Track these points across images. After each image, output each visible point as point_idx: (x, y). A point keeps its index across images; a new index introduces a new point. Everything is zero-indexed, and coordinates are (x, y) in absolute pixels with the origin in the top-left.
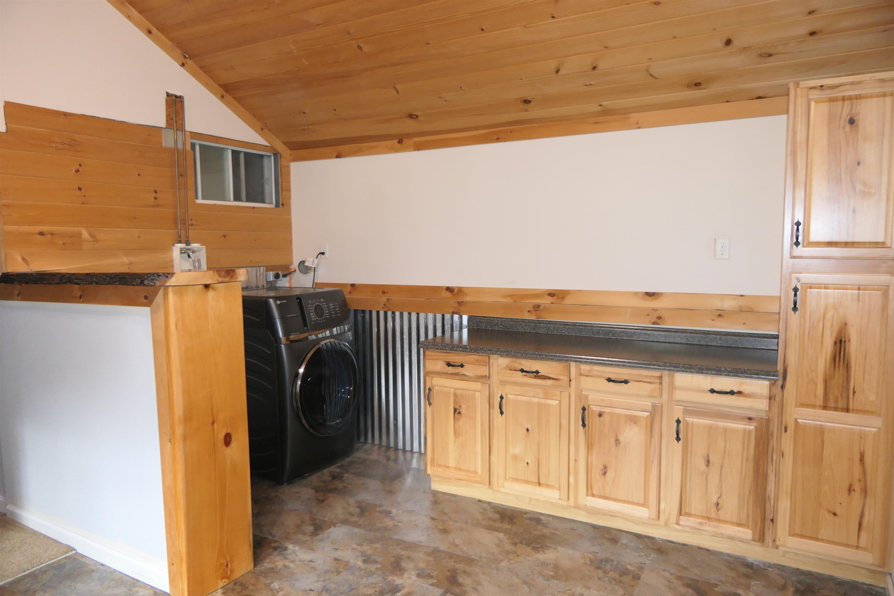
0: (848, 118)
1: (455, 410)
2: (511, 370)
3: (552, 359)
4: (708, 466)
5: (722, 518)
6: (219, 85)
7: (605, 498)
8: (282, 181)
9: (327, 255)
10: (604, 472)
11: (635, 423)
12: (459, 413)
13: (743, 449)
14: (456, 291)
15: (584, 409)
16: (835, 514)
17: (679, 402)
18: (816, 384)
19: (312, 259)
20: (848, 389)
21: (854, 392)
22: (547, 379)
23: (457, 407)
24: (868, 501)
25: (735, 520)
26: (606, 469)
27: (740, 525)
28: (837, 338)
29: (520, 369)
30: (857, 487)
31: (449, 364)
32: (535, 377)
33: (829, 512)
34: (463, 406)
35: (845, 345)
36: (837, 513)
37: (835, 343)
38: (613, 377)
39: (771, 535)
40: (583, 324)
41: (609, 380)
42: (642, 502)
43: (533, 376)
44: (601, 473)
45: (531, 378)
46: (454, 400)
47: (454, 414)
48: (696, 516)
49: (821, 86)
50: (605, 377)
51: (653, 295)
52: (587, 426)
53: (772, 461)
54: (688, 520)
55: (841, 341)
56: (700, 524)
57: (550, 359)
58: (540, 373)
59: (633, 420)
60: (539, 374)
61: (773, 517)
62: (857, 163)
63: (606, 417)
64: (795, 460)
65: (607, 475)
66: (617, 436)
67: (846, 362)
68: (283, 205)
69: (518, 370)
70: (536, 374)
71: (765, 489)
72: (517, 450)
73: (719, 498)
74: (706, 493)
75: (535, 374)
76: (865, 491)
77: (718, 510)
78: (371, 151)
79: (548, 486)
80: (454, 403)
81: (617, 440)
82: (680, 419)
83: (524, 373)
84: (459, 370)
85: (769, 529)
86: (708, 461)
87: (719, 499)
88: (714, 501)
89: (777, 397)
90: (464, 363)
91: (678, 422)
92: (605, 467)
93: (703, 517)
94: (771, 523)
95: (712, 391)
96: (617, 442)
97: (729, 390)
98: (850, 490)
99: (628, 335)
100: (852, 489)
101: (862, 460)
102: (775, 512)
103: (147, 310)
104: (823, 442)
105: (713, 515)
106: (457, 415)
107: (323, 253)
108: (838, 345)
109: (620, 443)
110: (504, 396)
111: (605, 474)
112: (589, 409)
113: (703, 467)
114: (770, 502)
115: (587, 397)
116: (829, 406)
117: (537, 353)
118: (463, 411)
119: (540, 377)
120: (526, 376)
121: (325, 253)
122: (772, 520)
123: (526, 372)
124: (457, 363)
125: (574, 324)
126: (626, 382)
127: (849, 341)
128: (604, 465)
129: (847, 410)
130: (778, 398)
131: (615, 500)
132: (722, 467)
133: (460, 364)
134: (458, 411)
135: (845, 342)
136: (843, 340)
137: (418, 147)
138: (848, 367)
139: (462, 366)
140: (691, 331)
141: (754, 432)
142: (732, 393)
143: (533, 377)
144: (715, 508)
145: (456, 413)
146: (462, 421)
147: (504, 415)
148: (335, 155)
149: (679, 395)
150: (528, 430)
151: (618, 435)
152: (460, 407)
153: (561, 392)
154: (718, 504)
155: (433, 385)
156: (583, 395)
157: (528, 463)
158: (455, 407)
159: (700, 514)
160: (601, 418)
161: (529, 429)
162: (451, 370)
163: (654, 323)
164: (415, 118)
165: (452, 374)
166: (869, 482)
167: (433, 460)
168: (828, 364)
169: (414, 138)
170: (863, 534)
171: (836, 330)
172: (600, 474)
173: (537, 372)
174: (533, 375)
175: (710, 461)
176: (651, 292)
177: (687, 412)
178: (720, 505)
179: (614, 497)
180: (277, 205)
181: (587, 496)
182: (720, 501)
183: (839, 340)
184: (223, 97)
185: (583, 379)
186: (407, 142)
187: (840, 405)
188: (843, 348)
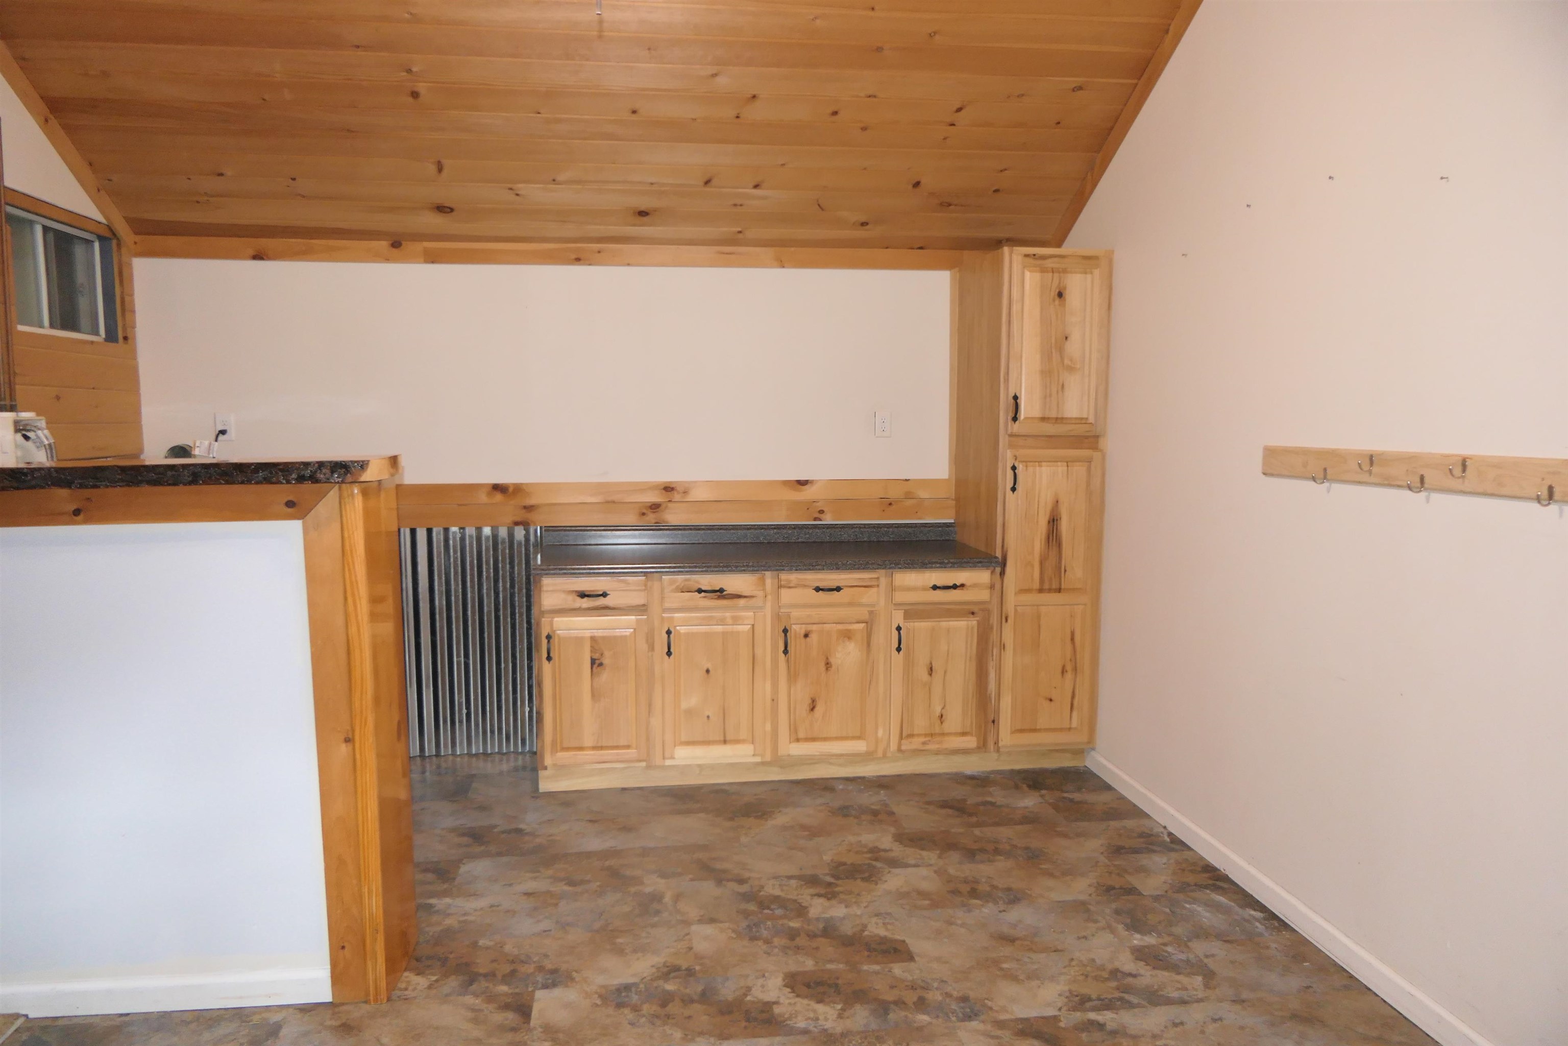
0: (1057, 291)
1: (593, 661)
2: (683, 592)
3: (744, 570)
4: (931, 675)
5: (946, 731)
6: (42, 98)
7: (814, 739)
8: (122, 293)
9: (232, 434)
10: (812, 707)
11: (849, 638)
12: (601, 665)
13: (967, 648)
14: (511, 490)
15: (785, 631)
16: (1051, 700)
17: (898, 605)
18: (1032, 566)
19: (207, 443)
20: (1060, 568)
21: (1065, 571)
22: (735, 598)
23: (596, 656)
24: (1078, 679)
25: (960, 730)
26: (814, 703)
27: (964, 734)
28: (1050, 518)
29: (696, 589)
30: (1069, 667)
31: (583, 595)
32: (719, 598)
33: (1046, 699)
34: (607, 654)
35: (1057, 523)
36: (1053, 698)
37: (1049, 522)
38: (821, 585)
39: (992, 737)
40: (723, 527)
41: (818, 589)
42: (858, 734)
43: (716, 597)
44: (808, 709)
45: (712, 600)
46: (591, 647)
47: (592, 668)
48: (919, 735)
49: (1034, 255)
50: (813, 586)
51: (806, 484)
52: (789, 652)
53: (993, 656)
54: (910, 743)
55: (1053, 520)
56: (924, 743)
57: (742, 571)
58: (726, 591)
59: (847, 635)
60: (725, 593)
61: (994, 718)
62: (1065, 338)
63: (814, 637)
64: (1014, 649)
65: (816, 709)
66: (827, 658)
67: (1058, 540)
68: (125, 338)
69: (693, 591)
70: (720, 593)
71: (986, 688)
72: (691, 701)
73: (943, 708)
74: (930, 706)
75: (718, 593)
76: (1075, 669)
77: (942, 723)
78: (330, 255)
79: (737, 742)
80: (591, 651)
81: (828, 664)
82: (900, 625)
83: (703, 594)
84: (601, 601)
85: (991, 731)
86: (931, 669)
87: (943, 710)
88: (938, 714)
89: (996, 586)
90: (608, 591)
91: (899, 629)
92: (813, 701)
93: (926, 735)
94: (993, 724)
95: (935, 588)
96: (828, 665)
97: (951, 584)
98: (1063, 671)
99: (784, 536)
100: (1065, 670)
101: (1072, 639)
102: (997, 711)
103: (295, 526)
104: (1039, 626)
105: (937, 730)
106: (596, 668)
107: (223, 432)
108: (1051, 523)
109: (831, 667)
110: (672, 629)
111: (812, 709)
112: (791, 630)
113: (925, 676)
114: (991, 703)
115: (788, 616)
116: (1044, 588)
117: (722, 565)
118: (606, 661)
119: (726, 596)
120: (704, 597)
121: (228, 431)
122: (993, 722)
123: (705, 591)
124: (598, 591)
125: (711, 527)
126: (838, 589)
127: (1060, 519)
128: (812, 699)
129: (1059, 590)
130: (998, 586)
131: (825, 739)
132: (945, 672)
133: (601, 593)
134: (597, 662)
135: (1057, 520)
136: (1055, 519)
137: (432, 258)
138: (1060, 545)
139: (604, 595)
140: (859, 525)
141: (976, 628)
142: (955, 587)
143: (715, 599)
144: (939, 721)
145: (595, 666)
146: (605, 676)
147: (672, 657)
148: (252, 252)
149: (899, 597)
150: (708, 671)
151: (829, 658)
152: (602, 655)
153: (754, 612)
154: (942, 716)
155: (554, 629)
156: (783, 614)
157: (708, 717)
158: (594, 657)
159: (923, 732)
160: (808, 639)
161: (710, 669)
162: (586, 603)
163: (815, 519)
164: (448, 213)
165: (589, 609)
166: (1078, 661)
167: (554, 742)
168: (1043, 545)
169: (424, 242)
170: (1075, 714)
171: (1049, 507)
172: (806, 710)
173: (721, 590)
174: (716, 595)
175: (933, 668)
176: (803, 480)
177: (908, 616)
178: (944, 717)
179: (825, 736)
180: (111, 337)
181: (790, 742)
182: (944, 712)
183: (1052, 518)
184: (46, 120)
185: (783, 592)
186: (408, 246)
187: (1054, 587)
188: (1055, 527)
